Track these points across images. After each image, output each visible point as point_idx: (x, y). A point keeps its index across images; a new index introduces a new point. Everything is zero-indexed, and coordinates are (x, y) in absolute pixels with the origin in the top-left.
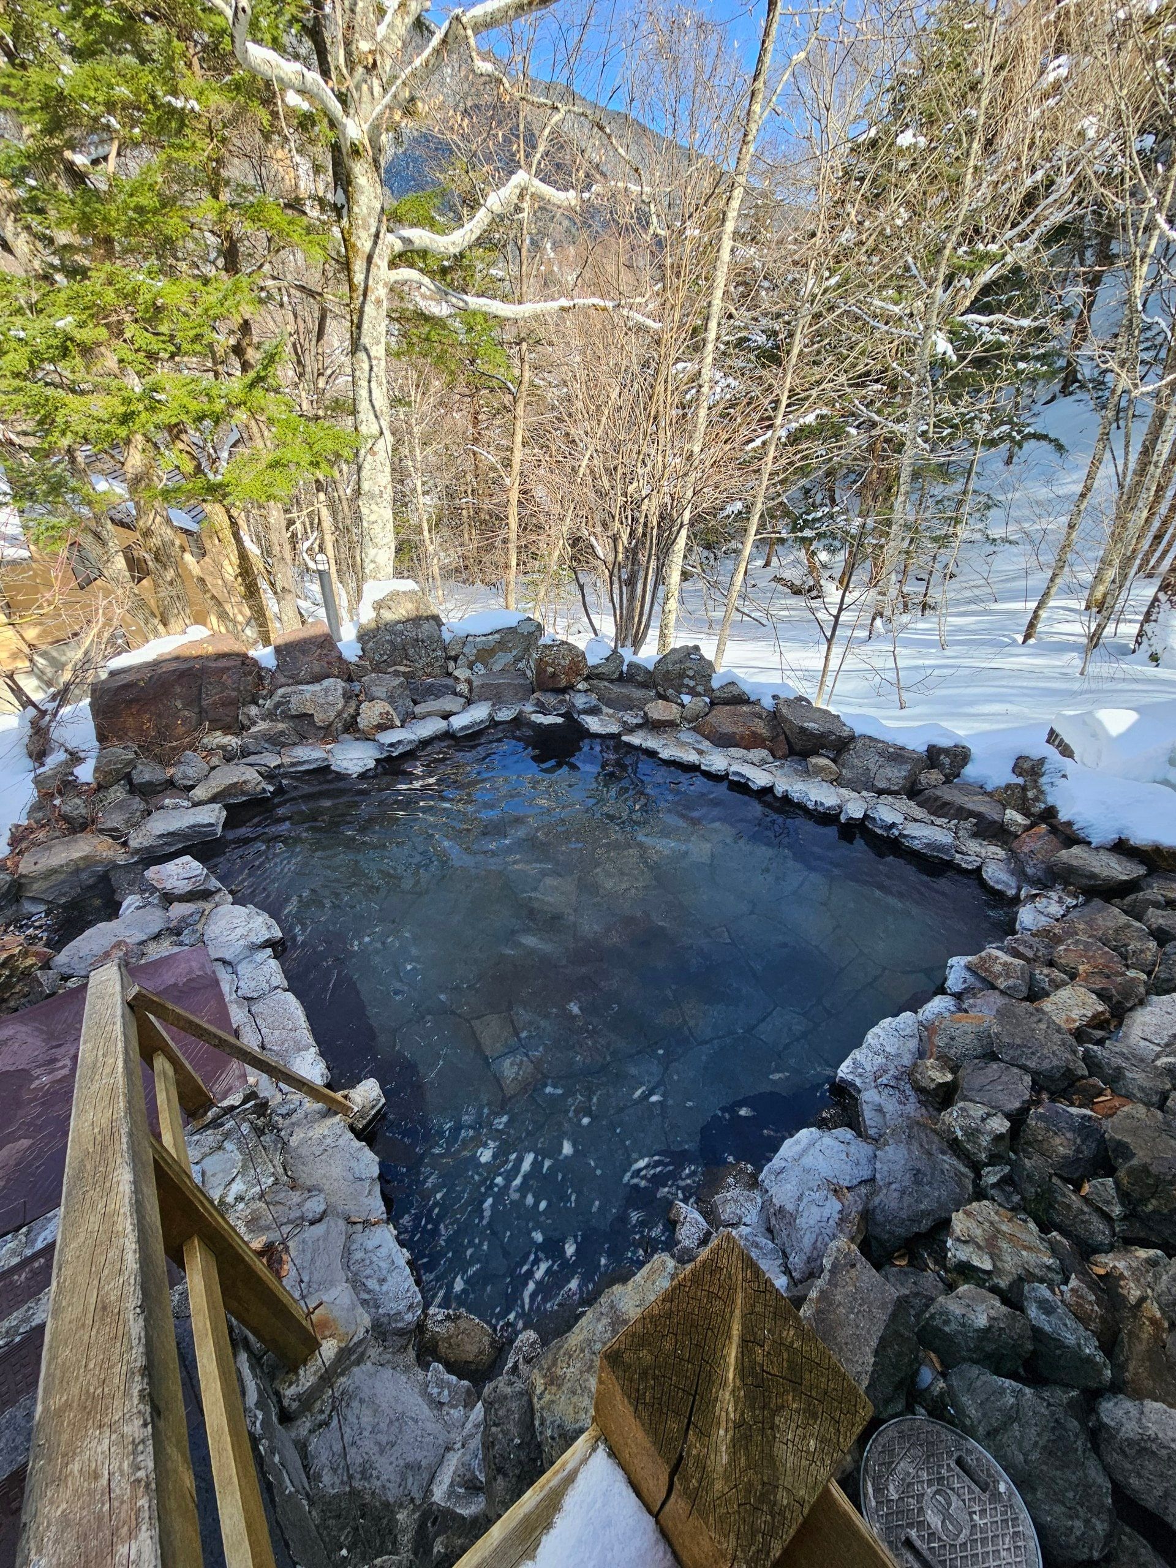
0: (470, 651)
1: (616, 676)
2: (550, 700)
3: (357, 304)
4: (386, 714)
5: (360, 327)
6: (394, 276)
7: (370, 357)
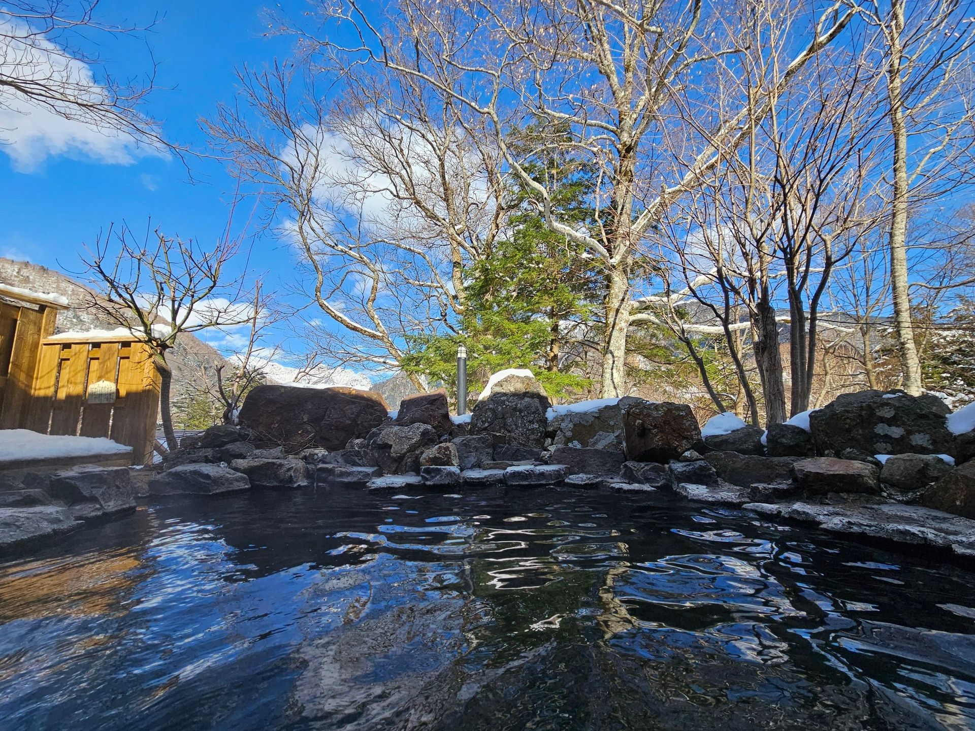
1: (750, 447)
2: (642, 467)
3: (608, 333)
4: (444, 448)
5: (609, 343)
6: (632, 318)
7: (613, 356)
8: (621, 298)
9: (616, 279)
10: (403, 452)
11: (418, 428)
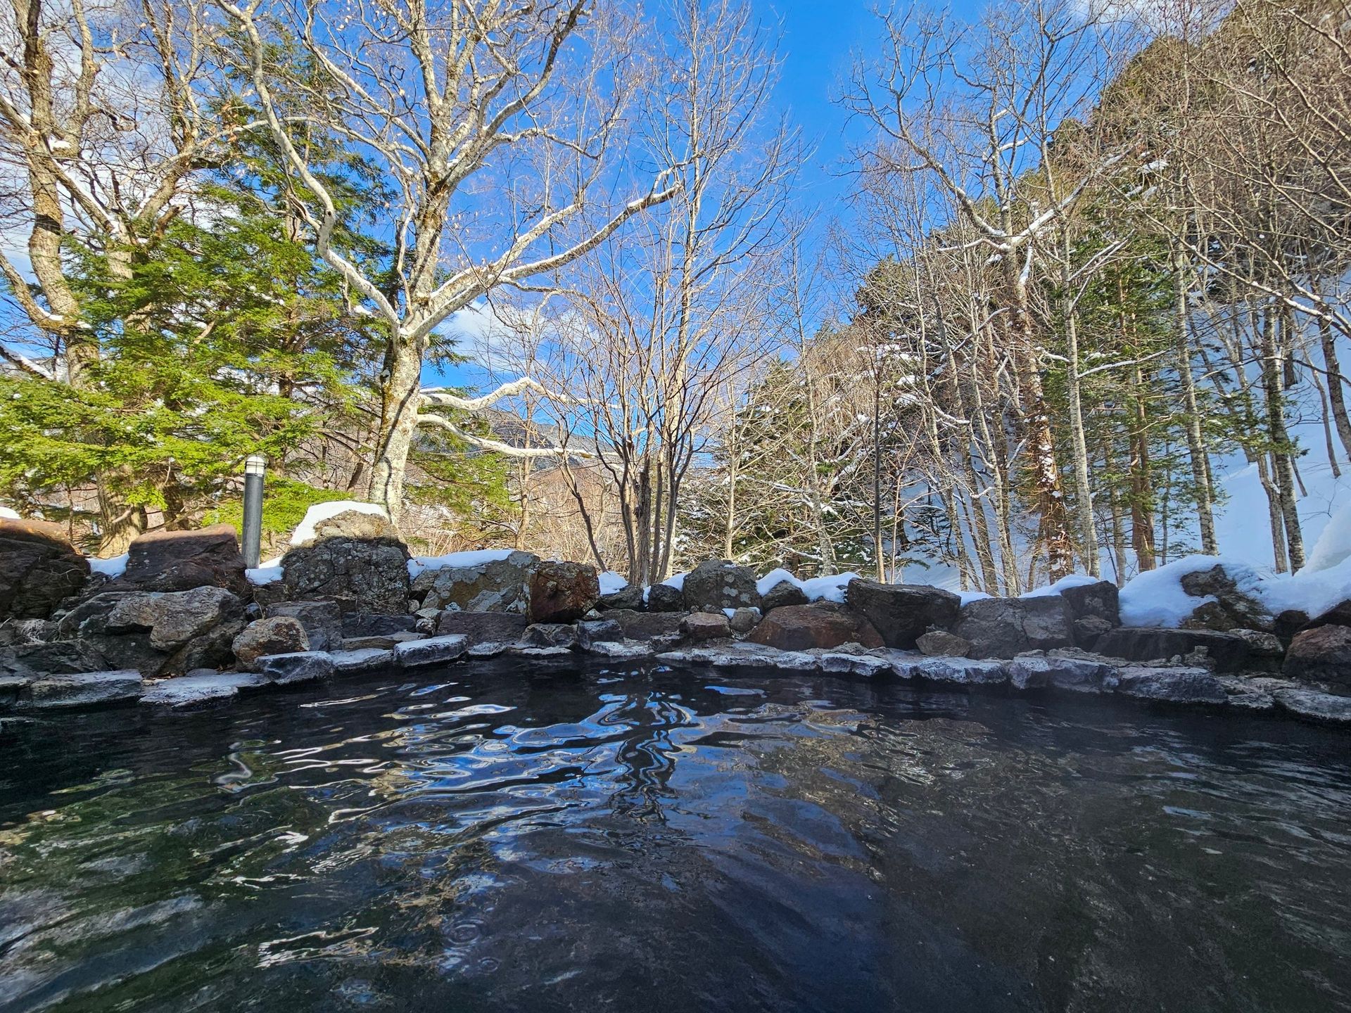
0: (443, 584)
1: (636, 603)
2: (552, 629)
3: (386, 431)
4: (287, 626)
5: (385, 447)
6: (421, 418)
7: (390, 467)
8: (409, 387)
9: (405, 359)
10: (183, 637)
11: (210, 595)
